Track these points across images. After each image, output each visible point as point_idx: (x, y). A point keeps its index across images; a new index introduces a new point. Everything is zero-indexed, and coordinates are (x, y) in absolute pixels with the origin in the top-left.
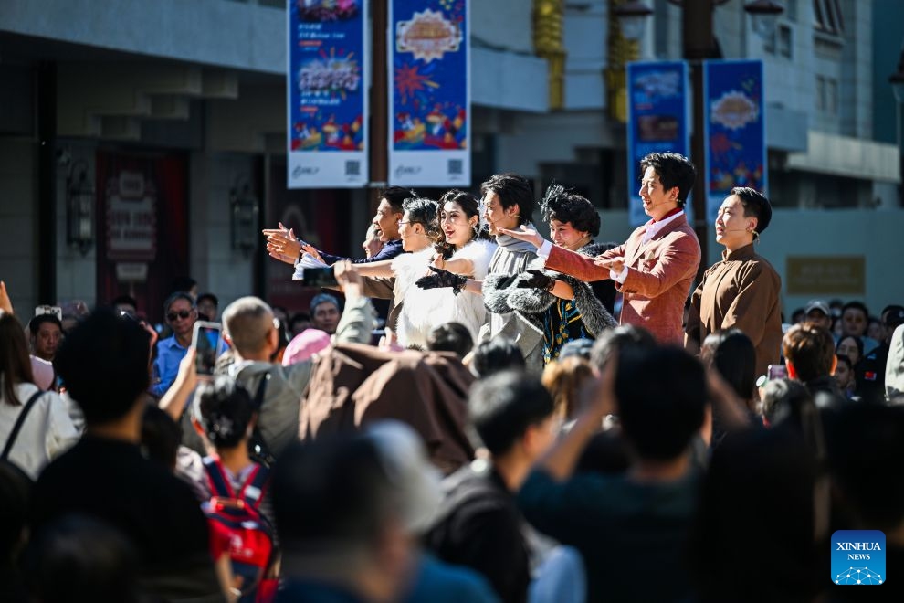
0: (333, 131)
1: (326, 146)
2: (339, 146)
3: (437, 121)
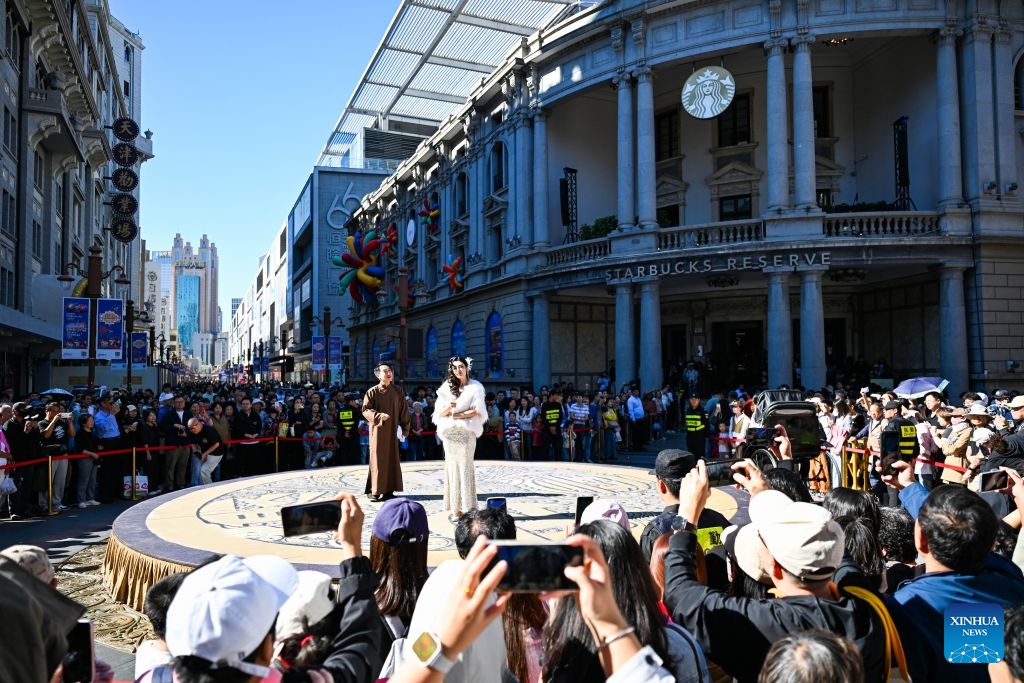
0: (77, 344)
1: (75, 347)
2: (80, 348)
3: (112, 341)
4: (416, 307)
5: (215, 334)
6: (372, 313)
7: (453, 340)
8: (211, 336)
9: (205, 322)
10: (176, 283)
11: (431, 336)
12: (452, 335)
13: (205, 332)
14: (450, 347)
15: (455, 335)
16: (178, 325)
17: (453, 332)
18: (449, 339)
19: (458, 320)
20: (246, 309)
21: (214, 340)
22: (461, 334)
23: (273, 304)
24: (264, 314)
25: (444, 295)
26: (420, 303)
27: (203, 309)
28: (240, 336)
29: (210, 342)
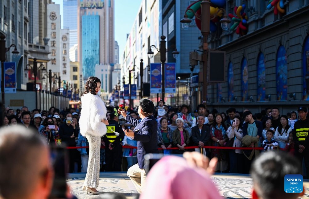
4: (248, 33)
5: (112, 65)
6: (216, 41)
7: (277, 65)
8: (109, 67)
9: (105, 55)
10: (81, 22)
11: (261, 62)
12: (276, 60)
13: (105, 64)
14: (274, 72)
15: (279, 59)
16: (83, 59)
17: (277, 57)
18: (273, 63)
19: (281, 45)
20: (132, 42)
21: (112, 70)
22: (284, 58)
23: (149, 37)
24: (144, 46)
25: (270, 21)
26: (252, 29)
27: (102, 44)
28: (128, 67)
29: (108, 73)
